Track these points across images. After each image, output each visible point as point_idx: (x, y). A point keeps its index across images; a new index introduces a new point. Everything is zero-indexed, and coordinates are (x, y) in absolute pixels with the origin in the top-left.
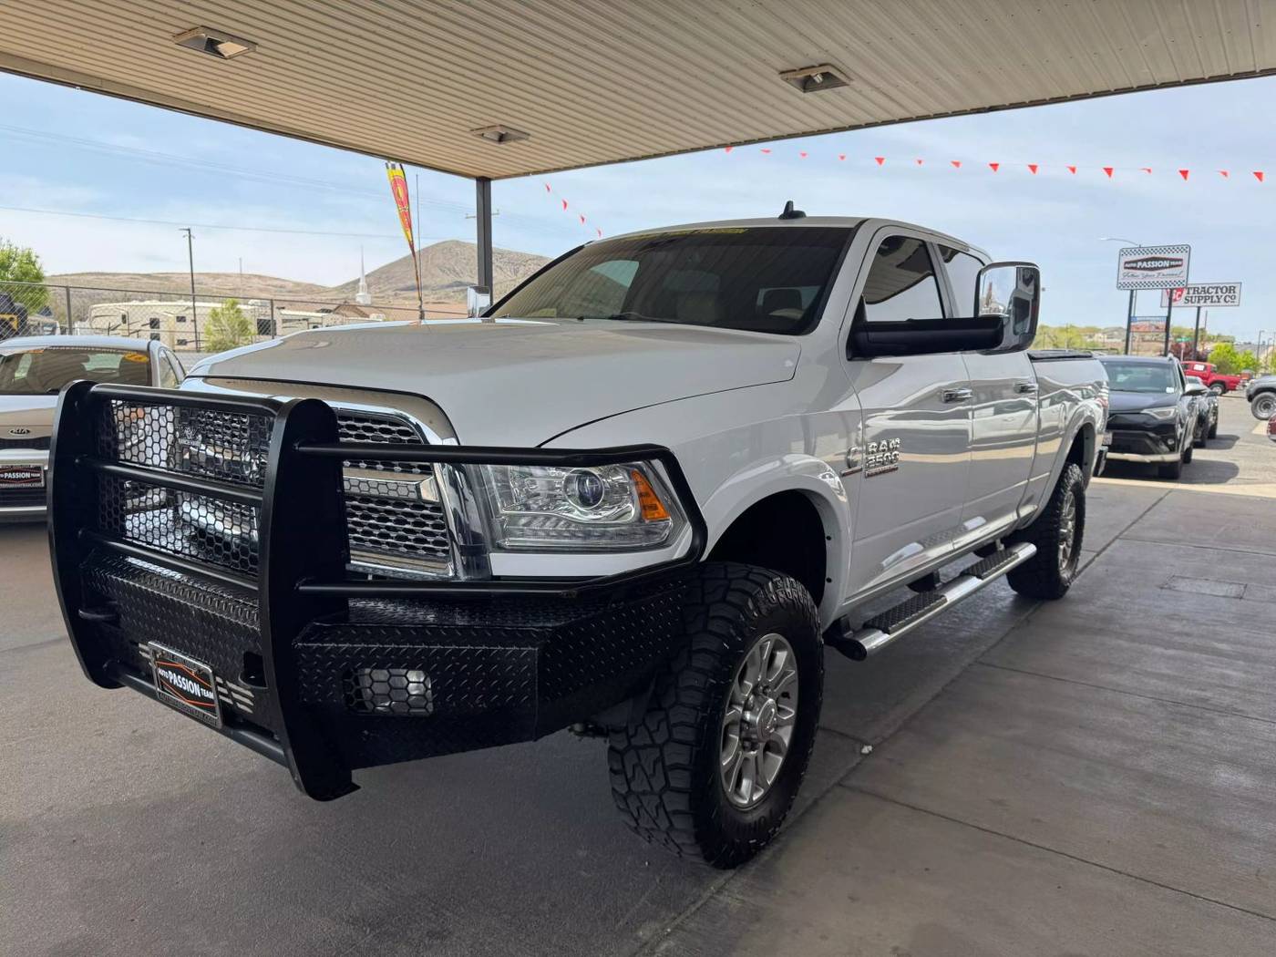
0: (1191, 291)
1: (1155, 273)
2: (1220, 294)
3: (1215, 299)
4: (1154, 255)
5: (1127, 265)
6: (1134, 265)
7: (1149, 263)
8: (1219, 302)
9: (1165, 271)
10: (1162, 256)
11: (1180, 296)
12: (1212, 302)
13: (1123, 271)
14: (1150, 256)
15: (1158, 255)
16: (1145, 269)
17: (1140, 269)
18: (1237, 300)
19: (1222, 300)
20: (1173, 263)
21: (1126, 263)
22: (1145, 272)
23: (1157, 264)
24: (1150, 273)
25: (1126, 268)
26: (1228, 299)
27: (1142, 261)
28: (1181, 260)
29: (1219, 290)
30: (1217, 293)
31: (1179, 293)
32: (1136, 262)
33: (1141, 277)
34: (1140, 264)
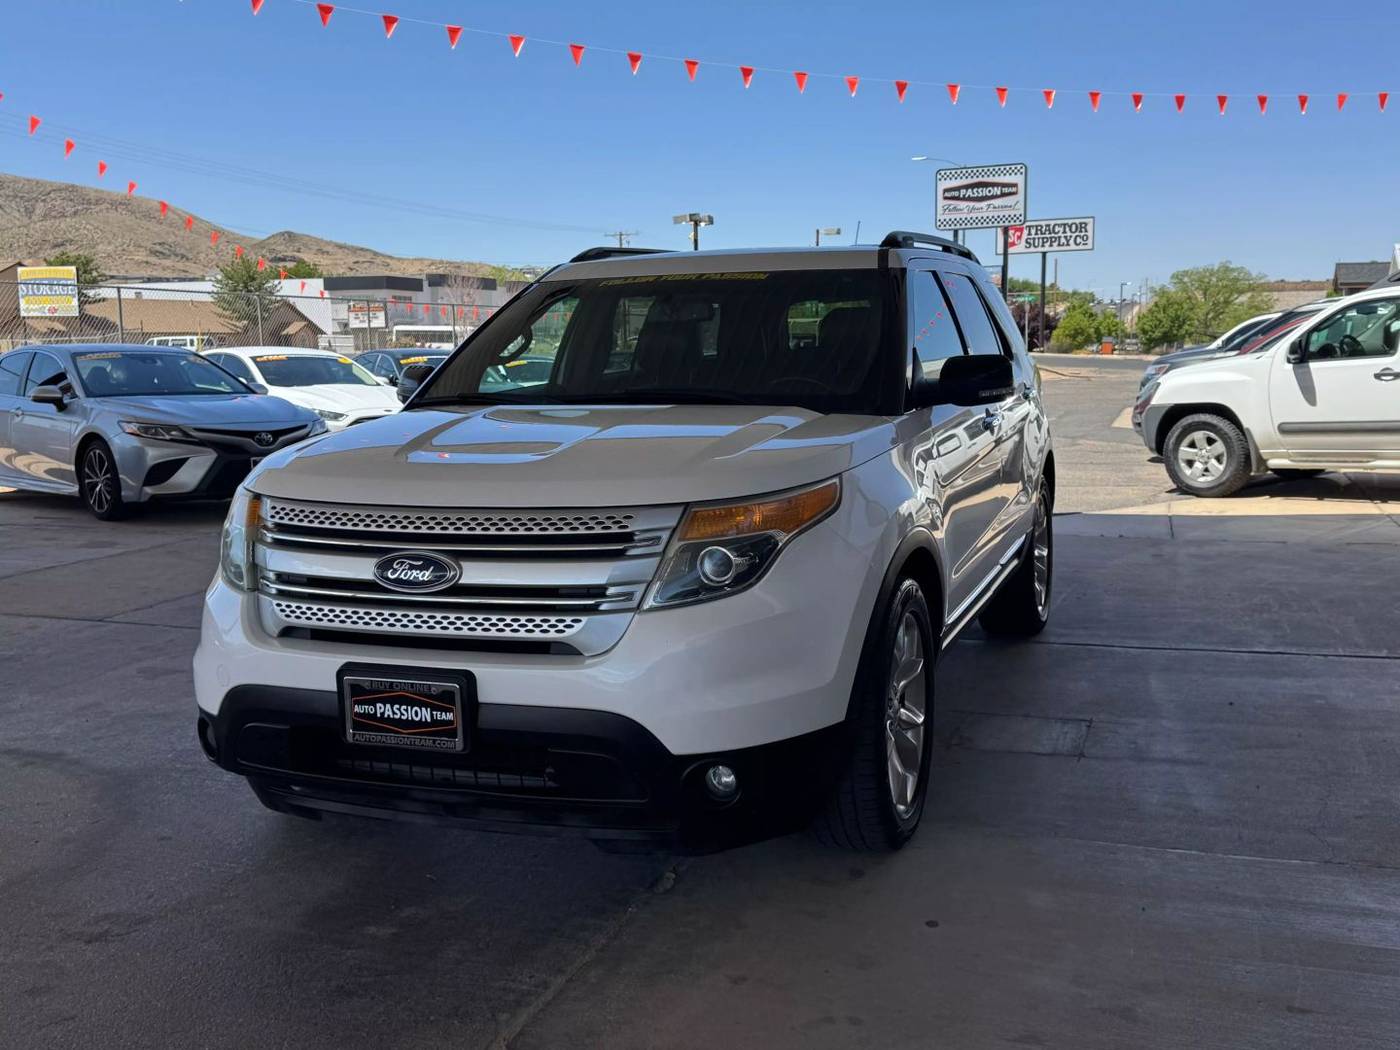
0: (1033, 231)
1: (984, 204)
2: (1069, 234)
3: (1063, 240)
4: (980, 179)
5: (947, 195)
6: (956, 194)
7: (975, 190)
8: (1068, 245)
9: (997, 202)
10: (991, 179)
11: (1019, 238)
12: (1059, 245)
13: (941, 202)
14: (975, 180)
15: (986, 179)
16: (970, 199)
17: (964, 199)
18: (1090, 241)
19: (1072, 242)
20: (1006, 190)
21: (946, 191)
22: (971, 204)
23: (985, 192)
24: (978, 205)
25: (946, 198)
26: (1079, 240)
27: (967, 187)
28: (1015, 185)
29: (1067, 229)
30: (1065, 232)
31: (1018, 233)
32: (958, 189)
33: (966, 211)
34: (963, 192)
